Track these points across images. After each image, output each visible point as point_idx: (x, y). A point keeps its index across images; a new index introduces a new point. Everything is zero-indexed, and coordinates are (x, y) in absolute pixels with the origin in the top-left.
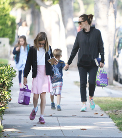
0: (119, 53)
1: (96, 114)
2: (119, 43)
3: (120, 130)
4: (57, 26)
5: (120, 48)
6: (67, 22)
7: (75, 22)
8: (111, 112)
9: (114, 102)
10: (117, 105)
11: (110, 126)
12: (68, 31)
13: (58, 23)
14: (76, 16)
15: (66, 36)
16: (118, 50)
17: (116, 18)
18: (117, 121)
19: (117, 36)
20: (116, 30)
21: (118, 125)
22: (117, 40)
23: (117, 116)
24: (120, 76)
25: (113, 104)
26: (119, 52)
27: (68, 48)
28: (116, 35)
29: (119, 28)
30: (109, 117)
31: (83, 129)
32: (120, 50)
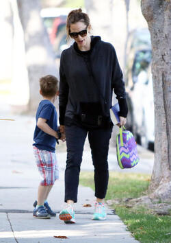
0: (134, 83)
1: (87, 205)
2: (135, 61)
3: (137, 238)
4: (8, 26)
5: (136, 71)
6: (28, 18)
7: (45, 19)
8: (117, 203)
9: (125, 183)
10: (130, 188)
11: (116, 232)
12: (31, 37)
13: (10, 20)
14: (47, 6)
15: (27, 48)
16: (133, 76)
17: (128, 9)
18: (130, 222)
19: (132, 47)
20: (129, 34)
21: (131, 229)
22: (132, 56)
23: (130, 210)
24: (137, 128)
25: (122, 186)
26: (135, 79)
27: (29, 72)
28: (129, 44)
29: (135, 31)
30: (115, 212)
31: (60, 237)
32: (137, 75)
